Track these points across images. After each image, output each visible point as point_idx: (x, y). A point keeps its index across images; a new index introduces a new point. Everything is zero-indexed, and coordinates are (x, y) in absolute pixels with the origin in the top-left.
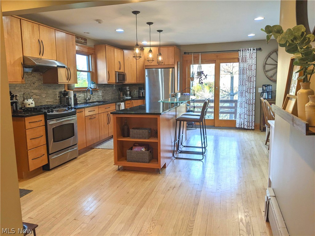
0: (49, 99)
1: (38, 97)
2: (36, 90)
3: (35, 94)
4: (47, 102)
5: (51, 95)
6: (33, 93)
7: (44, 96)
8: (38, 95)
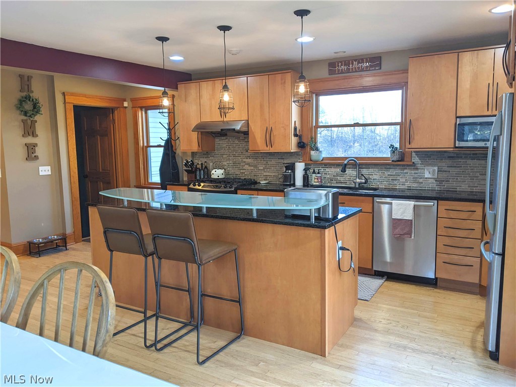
0: (269, 172)
1: (252, 168)
2: (250, 158)
3: (247, 164)
4: (266, 176)
5: (273, 166)
6: (245, 162)
7: (262, 168)
8: (252, 166)
